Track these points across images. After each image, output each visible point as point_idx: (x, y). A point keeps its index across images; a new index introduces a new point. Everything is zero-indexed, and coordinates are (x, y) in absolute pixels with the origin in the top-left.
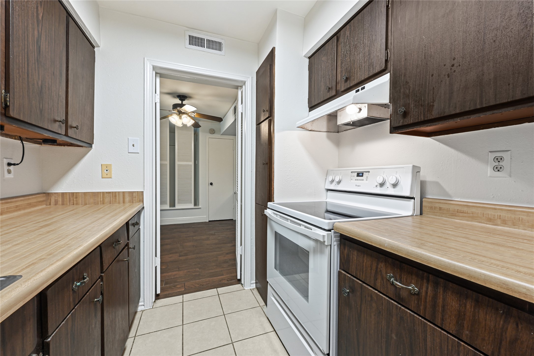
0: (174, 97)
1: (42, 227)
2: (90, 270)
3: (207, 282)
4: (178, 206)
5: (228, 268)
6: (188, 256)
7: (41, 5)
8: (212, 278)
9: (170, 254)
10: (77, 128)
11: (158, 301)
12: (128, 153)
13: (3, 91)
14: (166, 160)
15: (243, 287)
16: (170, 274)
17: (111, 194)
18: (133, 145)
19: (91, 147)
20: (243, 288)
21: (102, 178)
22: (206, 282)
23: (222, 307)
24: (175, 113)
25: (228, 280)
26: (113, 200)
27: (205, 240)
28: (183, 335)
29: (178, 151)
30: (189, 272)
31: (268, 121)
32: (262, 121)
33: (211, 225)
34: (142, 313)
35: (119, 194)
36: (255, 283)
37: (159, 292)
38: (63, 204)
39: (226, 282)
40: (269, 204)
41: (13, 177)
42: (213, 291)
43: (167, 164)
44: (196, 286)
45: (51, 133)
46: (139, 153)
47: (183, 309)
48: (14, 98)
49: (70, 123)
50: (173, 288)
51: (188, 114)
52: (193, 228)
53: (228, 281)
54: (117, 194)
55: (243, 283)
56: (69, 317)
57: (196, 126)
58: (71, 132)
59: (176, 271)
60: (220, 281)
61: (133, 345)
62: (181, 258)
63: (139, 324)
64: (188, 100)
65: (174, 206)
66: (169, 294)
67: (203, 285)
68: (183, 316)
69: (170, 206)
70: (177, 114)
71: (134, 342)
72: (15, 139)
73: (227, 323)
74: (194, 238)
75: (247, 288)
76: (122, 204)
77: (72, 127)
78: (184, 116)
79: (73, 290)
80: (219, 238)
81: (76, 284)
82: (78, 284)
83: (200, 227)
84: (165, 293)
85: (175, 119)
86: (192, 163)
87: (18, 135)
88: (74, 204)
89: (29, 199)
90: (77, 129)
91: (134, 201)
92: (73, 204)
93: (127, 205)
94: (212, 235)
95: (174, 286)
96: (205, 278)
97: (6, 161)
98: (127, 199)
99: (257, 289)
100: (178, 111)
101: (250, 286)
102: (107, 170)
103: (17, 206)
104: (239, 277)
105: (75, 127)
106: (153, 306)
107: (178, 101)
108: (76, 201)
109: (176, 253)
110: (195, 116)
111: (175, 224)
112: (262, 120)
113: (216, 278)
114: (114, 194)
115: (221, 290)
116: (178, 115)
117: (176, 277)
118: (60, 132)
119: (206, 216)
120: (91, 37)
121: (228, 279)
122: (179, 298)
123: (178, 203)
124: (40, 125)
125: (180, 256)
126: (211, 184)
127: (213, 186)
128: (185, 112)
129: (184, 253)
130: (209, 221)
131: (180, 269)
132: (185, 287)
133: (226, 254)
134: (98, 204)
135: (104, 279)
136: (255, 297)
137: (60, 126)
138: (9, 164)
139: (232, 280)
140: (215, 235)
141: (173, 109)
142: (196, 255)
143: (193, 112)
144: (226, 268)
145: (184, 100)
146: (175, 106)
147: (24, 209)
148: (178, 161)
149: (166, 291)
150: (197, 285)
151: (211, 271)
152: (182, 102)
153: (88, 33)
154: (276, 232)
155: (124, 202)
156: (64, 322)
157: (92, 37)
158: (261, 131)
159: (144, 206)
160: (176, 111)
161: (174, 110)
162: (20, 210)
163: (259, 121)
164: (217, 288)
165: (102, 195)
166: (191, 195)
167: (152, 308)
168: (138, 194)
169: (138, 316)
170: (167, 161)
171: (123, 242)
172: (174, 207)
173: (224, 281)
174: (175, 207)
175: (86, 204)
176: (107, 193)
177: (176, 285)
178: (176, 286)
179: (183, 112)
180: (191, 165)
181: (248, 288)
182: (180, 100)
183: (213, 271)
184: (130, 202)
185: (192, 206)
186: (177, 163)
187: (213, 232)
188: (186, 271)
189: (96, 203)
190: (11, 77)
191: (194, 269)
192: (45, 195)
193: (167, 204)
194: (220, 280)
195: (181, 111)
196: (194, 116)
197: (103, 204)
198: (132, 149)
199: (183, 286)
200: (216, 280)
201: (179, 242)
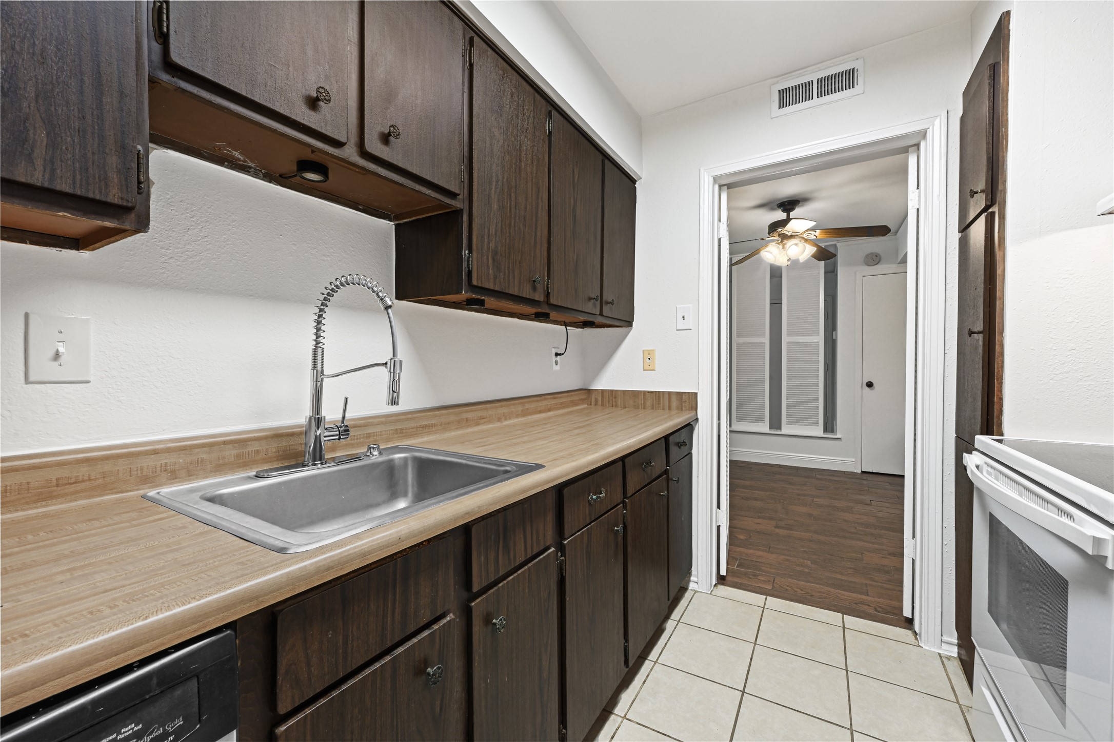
0: (773, 209)
1: (576, 428)
2: (609, 487)
3: (824, 593)
4: (786, 429)
5: (885, 585)
6: (794, 532)
7: (577, 165)
8: (837, 591)
9: (759, 518)
10: (612, 303)
11: (721, 587)
12: (677, 330)
13: (546, 278)
14: (763, 335)
15: (916, 639)
16: (751, 551)
17: (654, 394)
18: (683, 317)
19: (631, 326)
20: (916, 641)
21: (644, 370)
22: (821, 592)
23: (845, 654)
24: (773, 241)
25: (879, 609)
26: (656, 403)
27: (840, 510)
28: (751, 659)
29: (787, 314)
30: (788, 560)
31: (986, 217)
32: (971, 220)
33: (865, 482)
34: (694, 594)
35: (663, 396)
36: (956, 644)
37: (723, 572)
38: (602, 405)
39: (871, 611)
40: (977, 439)
41: (559, 369)
42: (835, 617)
43: (764, 343)
44: (796, 591)
45: (586, 315)
46: (691, 329)
47: (761, 619)
48: (553, 284)
49: (605, 298)
50: (751, 577)
51: (801, 236)
52: (818, 479)
53: (876, 610)
54: (661, 394)
55: (917, 629)
56: (585, 530)
57: (825, 255)
58: (607, 310)
59: (762, 551)
60: (856, 604)
61: (674, 631)
62: (777, 530)
63: (687, 608)
64: (803, 206)
65: (779, 427)
66: (741, 584)
67: (812, 596)
68: (758, 630)
69: (771, 428)
70: (778, 241)
71: (675, 628)
72: (561, 325)
73: (848, 688)
74: (815, 500)
75: (929, 645)
76: (668, 411)
77: (607, 303)
78: (790, 243)
79: (589, 501)
80: (880, 514)
81: (592, 497)
82: (594, 497)
83: (835, 481)
84: (736, 581)
85: (771, 253)
86: (820, 338)
87: (563, 320)
88: (613, 406)
89: (572, 395)
90: (612, 305)
91: (683, 408)
92: (611, 405)
93: (674, 412)
94: (862, 503)
95: (754, 575)
96: (820, 584)
97: (554, 351)
98: (674, 403)
99: (960, 663)
100: (779, 235)
101: (940, 648)
102: (649, 359)
103: (562, 403)
104: (907, 613)
105: (611, 303)
106: (712, 591)
107: (780, 215)
108: (616, 402)
109: (771, 518)
110: (817, 237)
111: (780, 465)
112: (972, 216)
113: (847, 593)
114: (657, 395)
115: (850, 620)
116: (778, 243)
117: (760, 560)
118: (594, 313)
119: (853, 460)
120: (630, 171)
121: (880, 607)
122: (759, 599)
123: (788, 422)
124: (575, 308)
125: (777, 527)
126: (870, 385)
127: (874, 388)
128: (793, 234)
129: (786, 524)
130: (863, 472)
131: (770, 549)
132: (773, 584)
133: (890, 554)
134: (639, 408)
135: (628, 507)
136: (947, 675)
137: (595, 305)
138: (557, 355)
139: (888, 613)
140: (871, 505)
141: (769, 233)
142: (811, 535)
143: (813, 229)
144: (882, 583)
145: (793, 209)
146: (774, 227)
147: (568, 407)
148: (789, 335)
149: (738, 577)
150: (799, 590)
151: (839, 576)
152: (788, 216)
153: (627, 167)
154: (991, 515)
155: (670, 408)
156: (579, 533)
157: (632, 171)
158: (969, 248)
159: (699, 417)
160: (775, 237)
161: (771, 235)
162: (564, 407)
163: (966, 222)
164: (843, 614)
165: (642, 395)
166: (818, 407)
167: (710, 594)
168: (689, 396)
169: (688, 595)
170: (764, 337)
171: (658, 465)
172: (779, 431)
173: (865, 607)
174: (781, 429)
175: (625, 407)
176: (649, 392)
177: (758, 574)
178: (758, 576)
179: (789, 234)
180: (818, 342)
181: (932, 650)
182: (784, 211)
183: (843, 578)
184: (677, 408)
185: (819, 432)
186: (785, 339)
187: (867, 498)
188: (782, 557)
189: (636, 407)
190: (551, 261)
191: (802, 560)
192: (586, 391)
193: (764, 423)
194: (855, 602)
195: (784, 233)
196: (815, 237)
197: (644, 408)
198: (681, 324)
199: (769, 581)
200: (846, 597)
201: (782, 501)
